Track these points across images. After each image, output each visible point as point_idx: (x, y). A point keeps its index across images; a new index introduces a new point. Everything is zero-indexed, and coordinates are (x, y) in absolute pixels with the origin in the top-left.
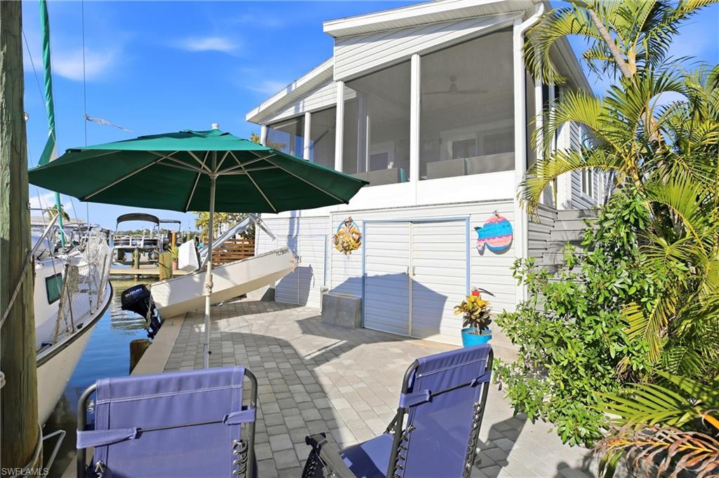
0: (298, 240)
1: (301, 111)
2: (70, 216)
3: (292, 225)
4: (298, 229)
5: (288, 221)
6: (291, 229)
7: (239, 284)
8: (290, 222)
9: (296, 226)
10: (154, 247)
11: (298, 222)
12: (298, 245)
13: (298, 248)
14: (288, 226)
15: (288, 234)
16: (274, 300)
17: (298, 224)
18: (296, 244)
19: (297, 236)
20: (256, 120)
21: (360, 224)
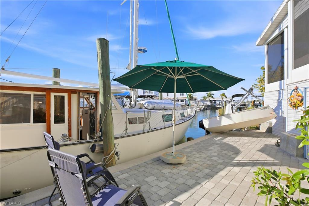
0: (282, 102)
1: (281, 29)
2: (227, 97)
3: (280, 93)
4: (283, 96)
5: (278, 92)
6: (279, 96)
7: (237, 122)
8: (279, 92)
9: (281, 94)
10: (244, 106)
11: (283, 92)
12: (282, 105)
13: (282, 106)
14: (278, 94)
15: (278, 99)
16: (271, 133)
17: (283, 93)
18: (282, 104)
19: (282, 100)
20: (262, 44)
21: (302, 89)
